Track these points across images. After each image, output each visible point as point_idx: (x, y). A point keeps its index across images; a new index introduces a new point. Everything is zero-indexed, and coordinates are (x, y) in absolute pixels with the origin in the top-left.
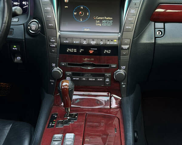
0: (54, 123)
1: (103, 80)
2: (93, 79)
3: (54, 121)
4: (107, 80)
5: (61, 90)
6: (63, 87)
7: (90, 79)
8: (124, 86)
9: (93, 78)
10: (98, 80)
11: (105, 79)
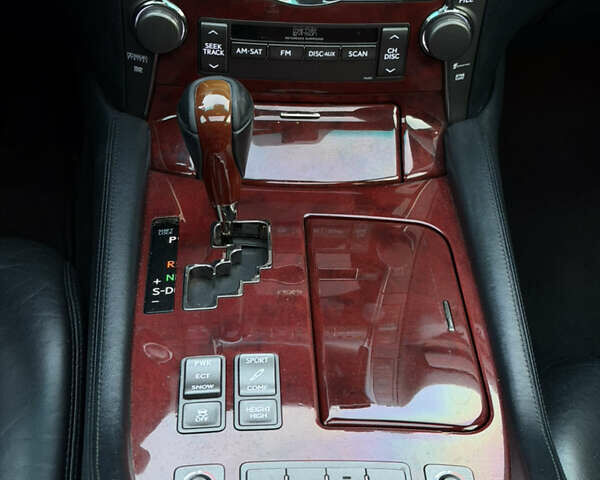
0: (171, 284)
1: (374, 54)
2: (327, 54)
3: (171, 271)
4: (392, 54)
5: (196, 136)
6: (203, 120)
7: (312, 54)
8: (461, 77)
9: (325, 50)
10: (351, 54)
11: (380, 52)
